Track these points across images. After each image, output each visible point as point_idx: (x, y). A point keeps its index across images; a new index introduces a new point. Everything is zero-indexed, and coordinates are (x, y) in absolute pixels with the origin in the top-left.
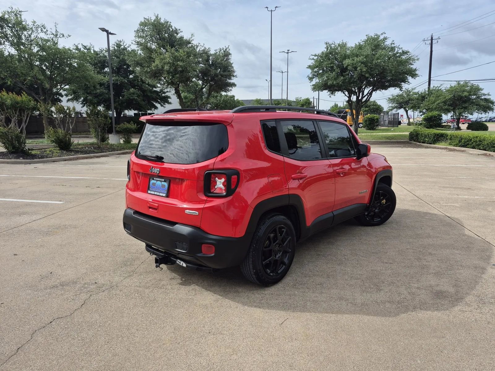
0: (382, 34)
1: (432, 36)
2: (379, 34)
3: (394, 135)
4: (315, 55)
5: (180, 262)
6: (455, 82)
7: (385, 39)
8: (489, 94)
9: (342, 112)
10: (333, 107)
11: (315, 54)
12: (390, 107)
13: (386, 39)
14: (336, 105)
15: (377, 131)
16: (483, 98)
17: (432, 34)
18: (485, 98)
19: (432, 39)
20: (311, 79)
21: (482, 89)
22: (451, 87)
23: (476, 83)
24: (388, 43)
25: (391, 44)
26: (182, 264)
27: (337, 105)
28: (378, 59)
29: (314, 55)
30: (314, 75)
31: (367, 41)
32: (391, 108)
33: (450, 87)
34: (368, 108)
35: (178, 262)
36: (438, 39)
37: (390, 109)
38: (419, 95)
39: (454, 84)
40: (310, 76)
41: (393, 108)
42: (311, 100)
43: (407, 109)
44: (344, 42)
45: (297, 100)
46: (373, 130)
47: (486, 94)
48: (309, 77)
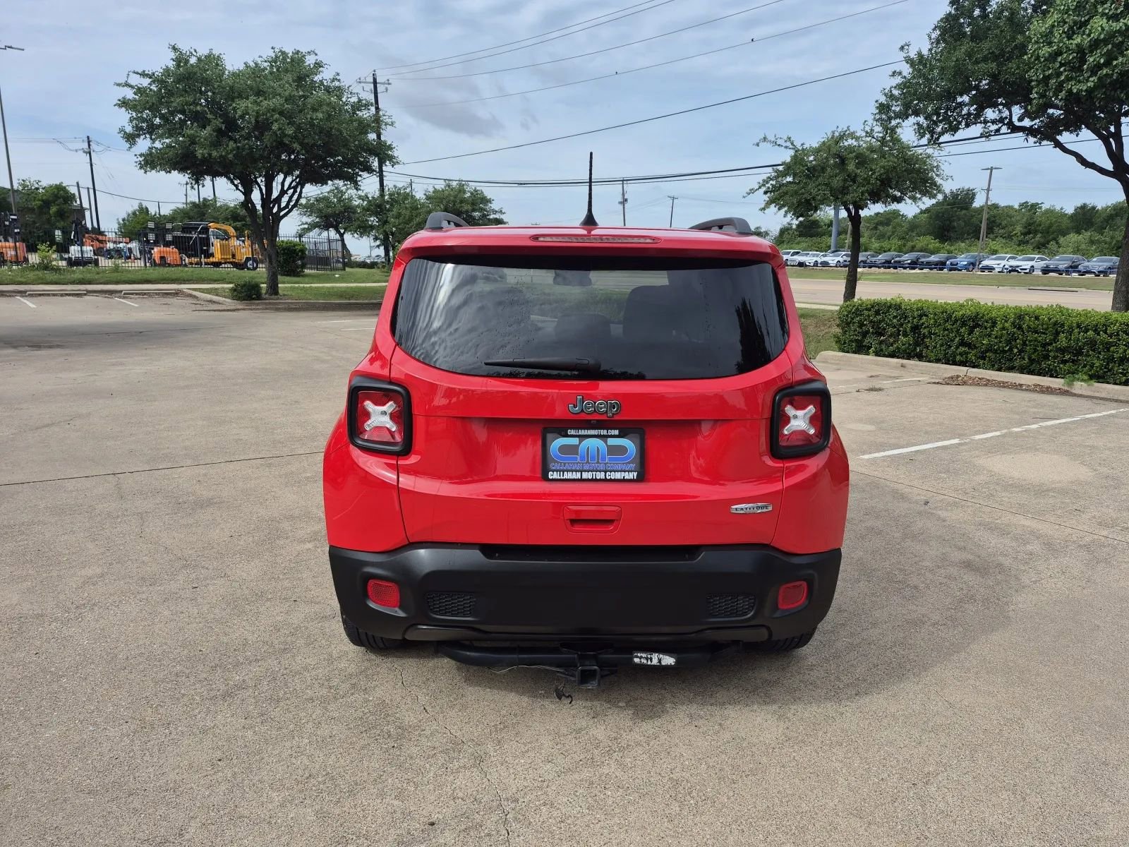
0: (309, 52)
1: (374, 74)
2: (303, 50)
3: (348, 288)
4: (143, 75)
5: (647, 659)
6: (442, 182)
7: (319, 65)
8: (501, 211)
9: (192, 228)
10: (134, 213)
11: (144, 71)
12: (303, 224)
13: (320, 67)
14: (144, 211)
15: (306, 279)
16: (492, 217)
17: (375, 71)
18: (496, 218)
19: (375, 82)
20: (131, 138)
21: (489, 201)
22: (436, 191)
23: (480, 187)
24: (325, 75)
25: (333, 80)
26: (660, 661)
27: (147, 208)
28: (314, 110)
29: (140, 72)
30: (138, 128)
31: (275, 62)
32: (306, 226)
33: (434, 192)
34: (239, 221)
35: (641, 658)
36: (386, 84)
37: (304, 229)
38: (369, 201)
39: (440, 185)
40: (129, 129)
41: (312, 226)
42: (73, 190)
43: (342, 231)
44: (216, 52)
45: (24, 186)
46: (294, 276)
47: (497, 210)
48: (125, 132)
